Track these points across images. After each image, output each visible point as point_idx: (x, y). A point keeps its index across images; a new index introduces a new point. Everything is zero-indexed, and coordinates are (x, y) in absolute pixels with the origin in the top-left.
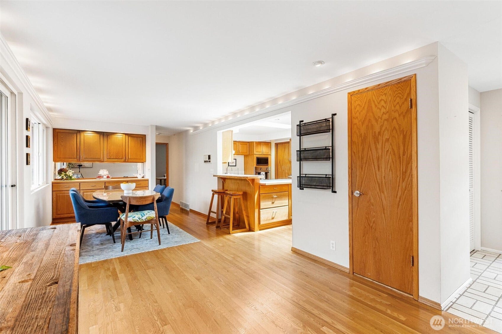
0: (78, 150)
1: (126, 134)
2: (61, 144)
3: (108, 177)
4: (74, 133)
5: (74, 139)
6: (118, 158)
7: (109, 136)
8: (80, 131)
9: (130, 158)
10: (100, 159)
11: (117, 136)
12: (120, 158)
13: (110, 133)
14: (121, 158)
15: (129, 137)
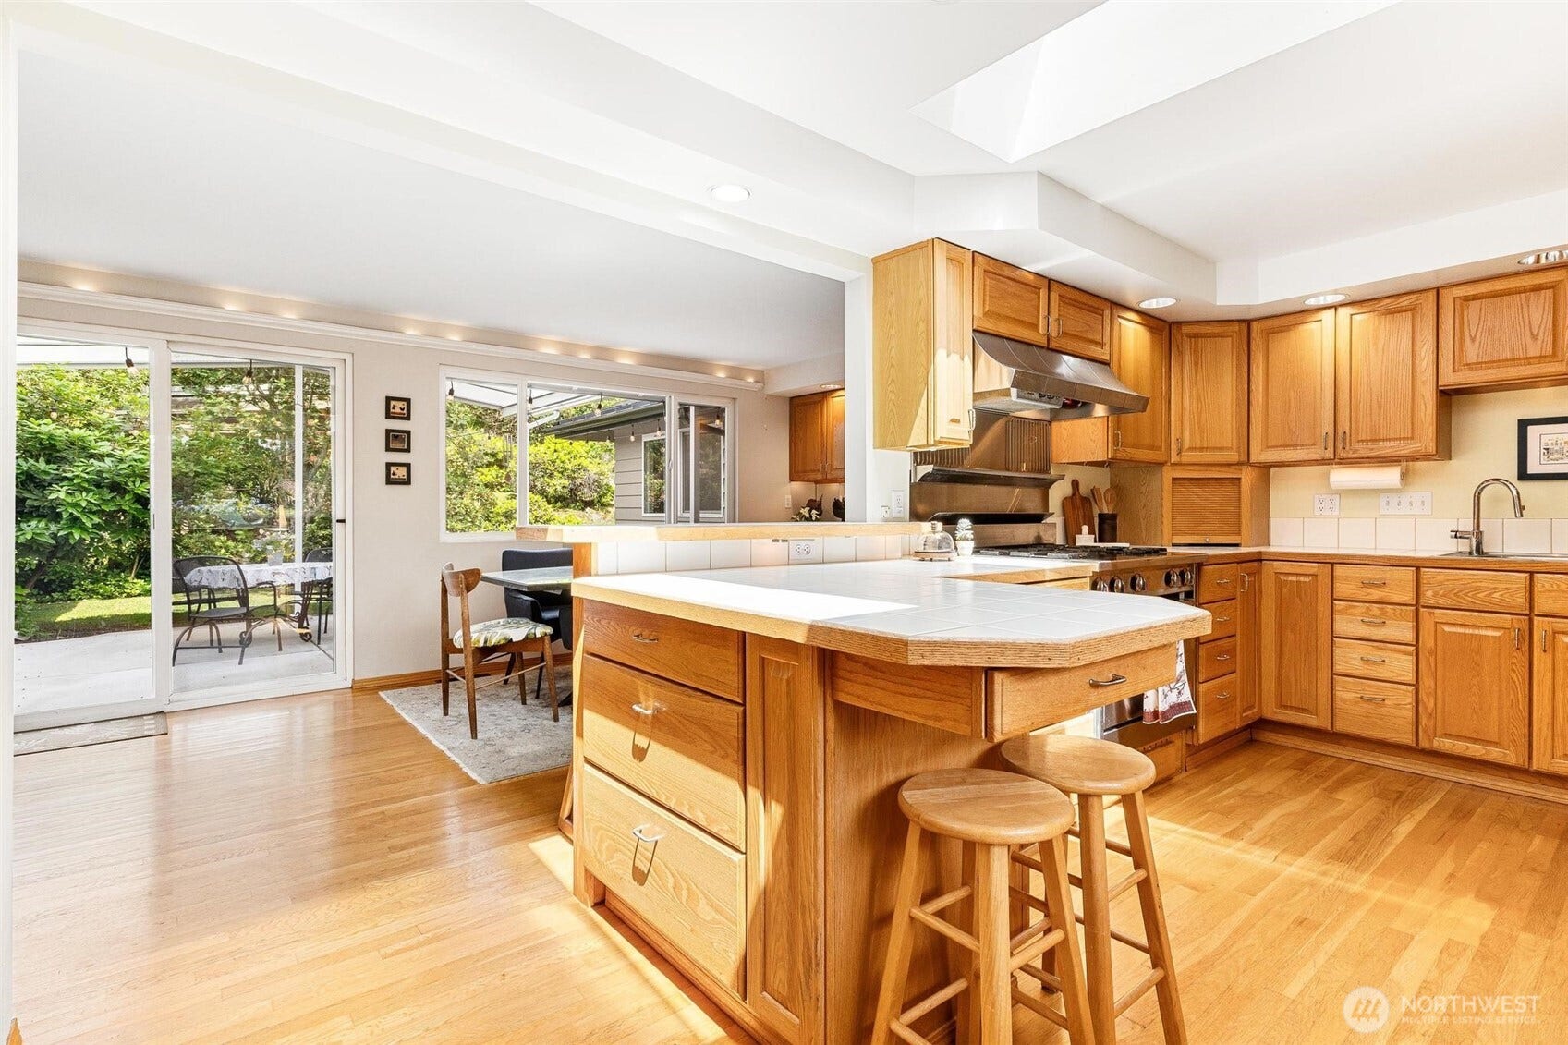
0: (824, 447)
2: (799, 436)
5: (817, 418)
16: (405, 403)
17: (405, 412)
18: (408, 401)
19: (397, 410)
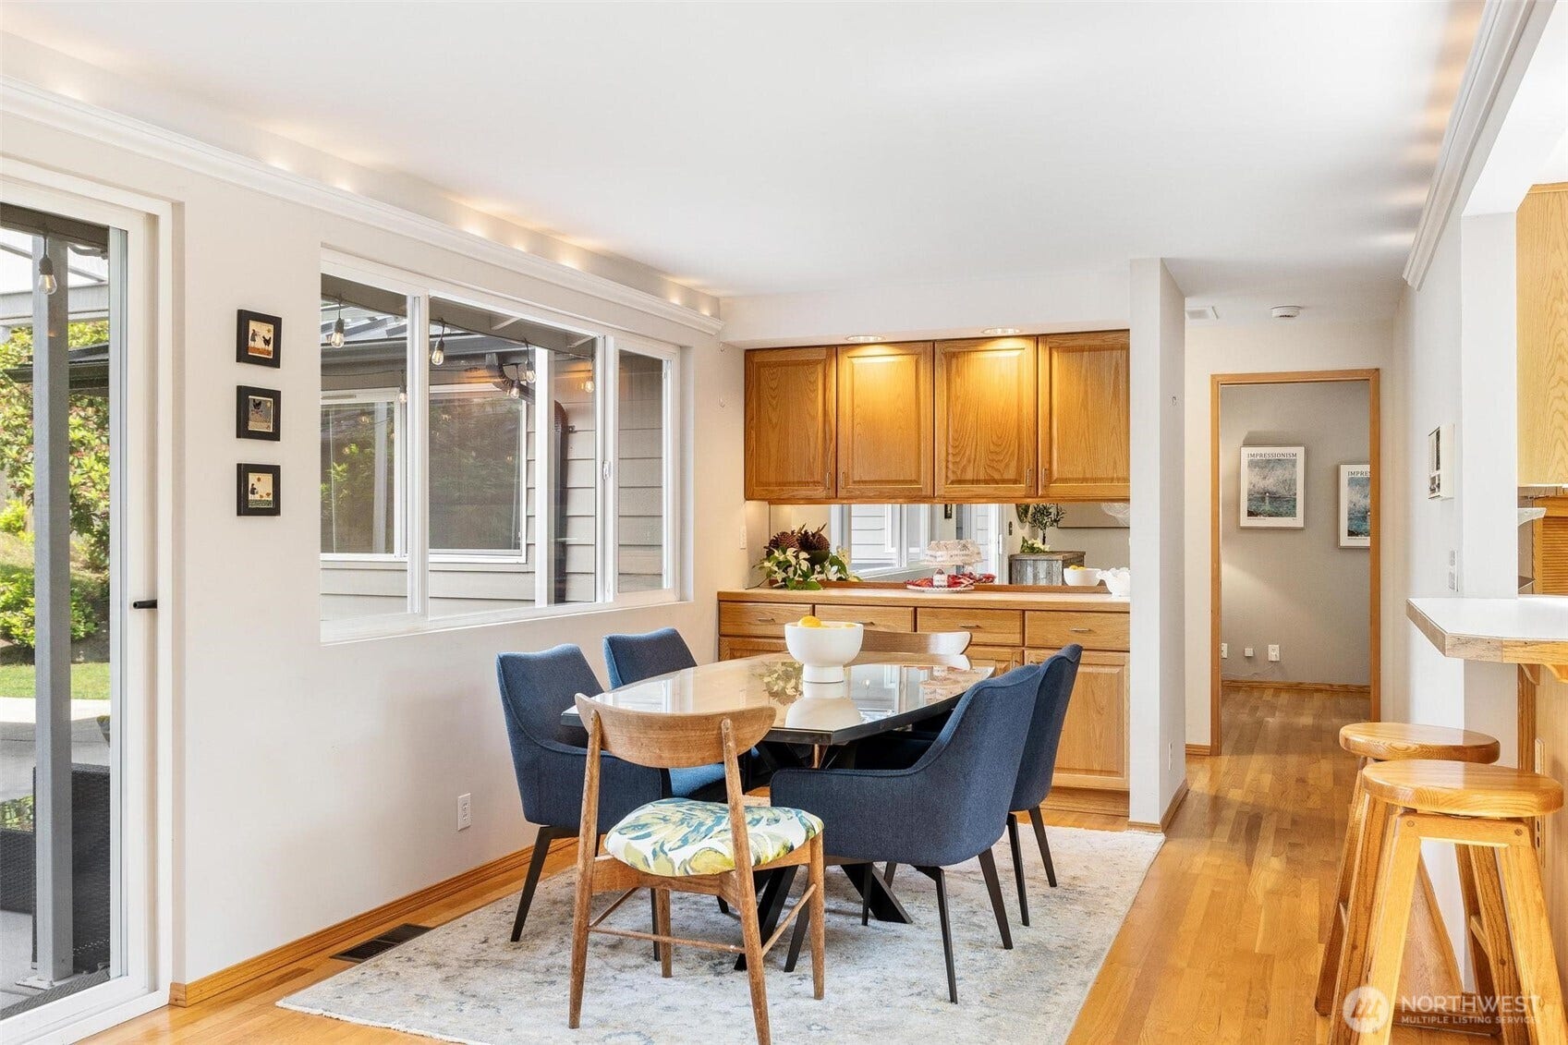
0: (831, 439)
1: (1037, 339)
2: (770, 420)
3: (954, 582)
4: (816, 362)
5: (815, 390)
6: (997, 476)
7: (954, 361)
8: (836, 346)
9: (1055, 475)
10: (916, 482)
11: (995, 354)
12: (1006, 477)
13: (962, 344)
14: (1011, 474)
15: (1055, 355)
16: (271, 327)
17: (271, 348)
18: (276, 322)
19: (259, 344)
